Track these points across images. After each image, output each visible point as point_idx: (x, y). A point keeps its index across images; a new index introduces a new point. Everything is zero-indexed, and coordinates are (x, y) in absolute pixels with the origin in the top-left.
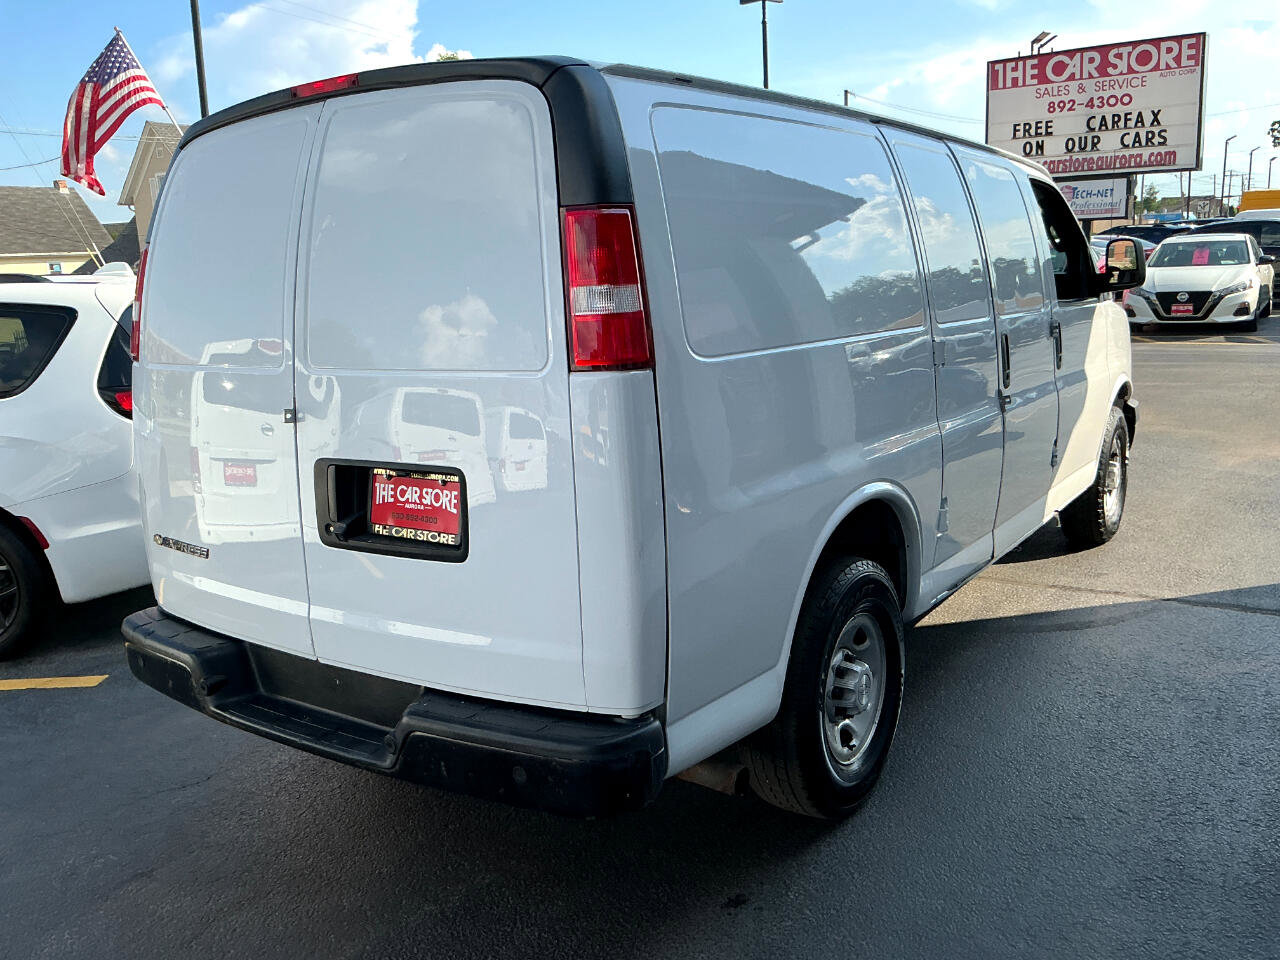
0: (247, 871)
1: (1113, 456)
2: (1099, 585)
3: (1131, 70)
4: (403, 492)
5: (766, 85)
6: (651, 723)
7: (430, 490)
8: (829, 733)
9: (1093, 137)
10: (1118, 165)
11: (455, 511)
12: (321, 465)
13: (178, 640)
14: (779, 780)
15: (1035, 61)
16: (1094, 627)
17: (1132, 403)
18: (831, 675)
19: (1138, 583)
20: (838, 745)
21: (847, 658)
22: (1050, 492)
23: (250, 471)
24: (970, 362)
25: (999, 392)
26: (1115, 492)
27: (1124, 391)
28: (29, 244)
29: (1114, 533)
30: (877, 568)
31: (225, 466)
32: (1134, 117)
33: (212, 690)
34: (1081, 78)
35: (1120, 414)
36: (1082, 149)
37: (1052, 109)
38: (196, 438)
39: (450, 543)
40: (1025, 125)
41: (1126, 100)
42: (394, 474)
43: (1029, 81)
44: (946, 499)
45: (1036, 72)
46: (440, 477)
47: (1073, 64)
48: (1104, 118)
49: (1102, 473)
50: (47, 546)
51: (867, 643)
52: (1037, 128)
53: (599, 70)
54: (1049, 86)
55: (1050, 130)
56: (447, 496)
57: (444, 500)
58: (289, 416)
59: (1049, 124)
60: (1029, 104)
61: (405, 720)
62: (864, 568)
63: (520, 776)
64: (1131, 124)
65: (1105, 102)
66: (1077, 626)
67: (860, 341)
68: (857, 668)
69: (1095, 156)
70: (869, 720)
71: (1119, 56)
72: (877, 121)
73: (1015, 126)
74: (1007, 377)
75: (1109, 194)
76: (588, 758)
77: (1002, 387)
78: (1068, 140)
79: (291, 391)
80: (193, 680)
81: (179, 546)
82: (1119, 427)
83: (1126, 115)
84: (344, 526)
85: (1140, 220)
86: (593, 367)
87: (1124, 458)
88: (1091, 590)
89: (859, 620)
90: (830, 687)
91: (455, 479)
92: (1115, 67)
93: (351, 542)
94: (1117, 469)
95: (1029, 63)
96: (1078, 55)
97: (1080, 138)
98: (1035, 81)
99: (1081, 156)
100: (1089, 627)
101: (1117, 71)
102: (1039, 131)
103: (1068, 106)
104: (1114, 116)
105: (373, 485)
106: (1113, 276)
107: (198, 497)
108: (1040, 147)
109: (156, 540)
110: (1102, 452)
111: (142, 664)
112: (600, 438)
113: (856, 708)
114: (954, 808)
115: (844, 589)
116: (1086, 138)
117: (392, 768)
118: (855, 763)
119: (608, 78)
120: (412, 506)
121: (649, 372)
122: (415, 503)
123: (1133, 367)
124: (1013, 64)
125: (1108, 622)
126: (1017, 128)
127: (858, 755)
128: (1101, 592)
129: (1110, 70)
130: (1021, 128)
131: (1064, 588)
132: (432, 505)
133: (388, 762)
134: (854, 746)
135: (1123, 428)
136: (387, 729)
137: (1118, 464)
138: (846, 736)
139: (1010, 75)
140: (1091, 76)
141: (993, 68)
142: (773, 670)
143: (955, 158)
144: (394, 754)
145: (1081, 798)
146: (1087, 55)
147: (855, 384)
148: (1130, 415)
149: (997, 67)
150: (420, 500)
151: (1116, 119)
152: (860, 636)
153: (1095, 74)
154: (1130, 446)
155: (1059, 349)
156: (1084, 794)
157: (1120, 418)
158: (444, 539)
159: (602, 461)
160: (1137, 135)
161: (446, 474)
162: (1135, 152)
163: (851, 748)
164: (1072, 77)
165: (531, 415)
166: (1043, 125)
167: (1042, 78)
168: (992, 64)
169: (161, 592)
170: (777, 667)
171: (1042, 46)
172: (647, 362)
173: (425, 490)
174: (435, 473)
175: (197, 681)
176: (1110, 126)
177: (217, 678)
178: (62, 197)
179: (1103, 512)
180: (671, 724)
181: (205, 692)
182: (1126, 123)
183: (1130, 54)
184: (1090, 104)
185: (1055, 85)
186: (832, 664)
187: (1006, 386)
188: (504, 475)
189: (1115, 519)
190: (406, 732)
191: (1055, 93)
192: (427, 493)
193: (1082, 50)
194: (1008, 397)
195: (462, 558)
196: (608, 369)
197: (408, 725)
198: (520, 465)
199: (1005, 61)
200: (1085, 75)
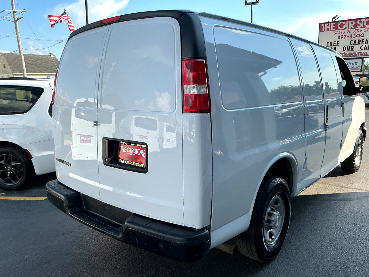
0: (79, 264)
1: (359, 145)
2: (353, 186)
3: (364, 26)
4: (129, 150)
5: (252, 22)
6: (205, 231)
7: (137, 149)
8: (265, 234)
9: (352, 47)
10: (359, 55)
11: (144, 157)
12: (104, 139)
13: (61, 191)
14: (248, 249)
15: (334, 23)
16: (352, 200)
17: (365, 128)
18: (267, 216)
19: (366, 186)
20: (268, 238)
21: (272, 210)
22: (339, 156)
23: (88, 139)
24: (312, 113)
25: (325, 124)
26: (358, 157)
27: (363, 125)
28: (42, 71)
29: (358, 170)
30: (283, 180)
31: (81, 137)
32: (365, 41)
33: (69, 208)
34: (349, 29)
35: (361, 132)
36: (348, 50)
37: (339, 38)
38: (72, 128)
39: (142, 167)
40: (330, 42)
41: (362, 35)
42: (126, 143)
43: (332, 29)
44: (307, 158)
45: (334, 26)
46: (140, 145)
47: (346, 25)
48: (355, 41)
49: (355, 151)
50: (32, 158)
51: (279, 204)
52: (334, 43)
53: (197, 14)
54: (338, 31)
55: (338, 44)
56: (142, 151)
57: (141, 153)
58: (95, 123)
59: (338, 42)
60: (331, 36)
61: (126, 223)
62: (279, 180)
63: (161, 246)
64: (364, 43)
65: (356, 36)
66: (347, 200)
67: (277, 106)
68: (275, 213)
69: (352, 52)
70: (278, 230)
71: (361, 22)
72: (288, 35)
73: (327, 43)
74: (327, 119)
75: (356, 64)
76: (184, 242)
77: (326, 123)
78: (344, 47)
79: (96, 116)
80: (64, 204)
81: (63, 162)
82: (361, 136)
83: (362, 40)
84: (110, 159)
85: (364, 72)
86: (191, 112)
87: (362, 146)
88: (350, 188)
89: (277, 197)
90: (266, 219)
91: (144, 146)
92: (359, 25)
93: (112, 165)
94: (360, 150)
95: (332, 24)
96: (348, 22)
97: (348, 47)
98: (334, 29)
99: (348, 52)
100: (350, 200)
101: (360, 27)
102: (335, 44)
103: (344, 37)
104: (358, 40)
105: (120, 147)
106: (361, 88)
107: (72, 145)
108: (335, 49)
109: (57, 159)
110: (355, 144)
111: (50, 197)
112: (192, 134)
113: (274, 226)
114: (306, 261)
115: (272, 187)
116: (349, 47)
117: (121, 239)
118: (273, 244)
119: (200, 17)
120: (131, 154)
121: (209, 114)
122: (132, 153)
123: (366, 117)
124: (327, 24)
125: (357, 199)
126: (328, 43)
127: (274, 241)
128: (354, 189)
129: (358, 26)
130: (329, 43)
131: (342, 187)
132: (137, 154)
133: (120, 237)
134: (273, 238)
135: (362, 136)
136: (121, 225)
137: (360, 148)
138: (271, 235)
139: (326, 27)
140: (351, 28)
141: (321, 25)
142: (248, 214)
143: (313, 49)
144: (122, 234)
145: (349, 260)
146: (350, 22)
147: (276, 119)
148: (364, 132)
149: (322, 25)
150: (134, 152)
151: (359, 41)
152: (277, 202)
153: (353, 27)
154: (364, 142)
155: (343, 111)
156: (350, 259)
157: (361, 133)
158: (140, 165)
159: (192, 141)
160: (366, 46)
161: (142, 145)
162: (365, 51)
163: (272, 239)
164: (346, 28)
165: (172, 126)
166: (336, 43)
167: (336, 29)
168: (321, 24)
169: (58, 175)
170: (249, 213)
171: (336, 20)
172: (209, 111)
173: (135, 149)
174: (139, 144)
175: (66, 204)
176: (357, 43)
177: (71, 204)
178: (51, 58)
179: (355, 163)
180: (212, 231)
181: (68, 208)
182: (362, 43)
183: (364, 21)
184: (351, 36)
185: (340, 31)
186: (267, 211)
187: (327, 122)
188: (163, 144)
189: (358, 165)
190: (126, 228)
191: (340, 33)
192: (136, 150)
193: (349, 20)
194: (328, 126)
195: (146, 172)
196: (195, 112)
197: (127, 225)
198: (169, 140)
199: (325, 23)
200: (350, 28)
